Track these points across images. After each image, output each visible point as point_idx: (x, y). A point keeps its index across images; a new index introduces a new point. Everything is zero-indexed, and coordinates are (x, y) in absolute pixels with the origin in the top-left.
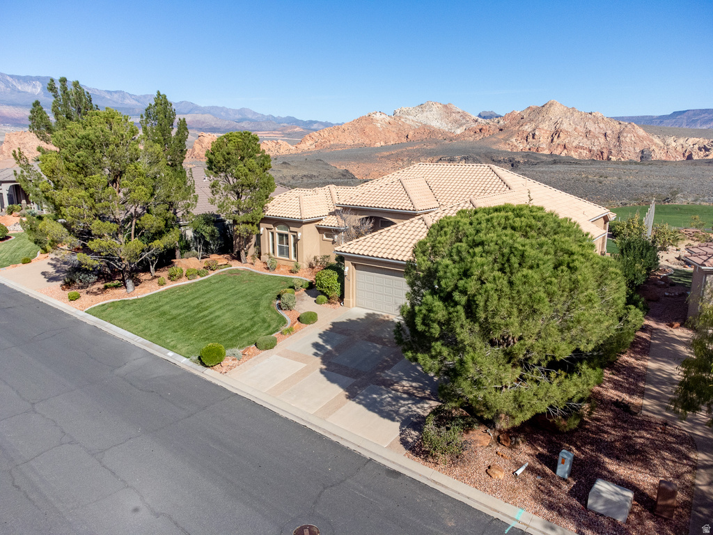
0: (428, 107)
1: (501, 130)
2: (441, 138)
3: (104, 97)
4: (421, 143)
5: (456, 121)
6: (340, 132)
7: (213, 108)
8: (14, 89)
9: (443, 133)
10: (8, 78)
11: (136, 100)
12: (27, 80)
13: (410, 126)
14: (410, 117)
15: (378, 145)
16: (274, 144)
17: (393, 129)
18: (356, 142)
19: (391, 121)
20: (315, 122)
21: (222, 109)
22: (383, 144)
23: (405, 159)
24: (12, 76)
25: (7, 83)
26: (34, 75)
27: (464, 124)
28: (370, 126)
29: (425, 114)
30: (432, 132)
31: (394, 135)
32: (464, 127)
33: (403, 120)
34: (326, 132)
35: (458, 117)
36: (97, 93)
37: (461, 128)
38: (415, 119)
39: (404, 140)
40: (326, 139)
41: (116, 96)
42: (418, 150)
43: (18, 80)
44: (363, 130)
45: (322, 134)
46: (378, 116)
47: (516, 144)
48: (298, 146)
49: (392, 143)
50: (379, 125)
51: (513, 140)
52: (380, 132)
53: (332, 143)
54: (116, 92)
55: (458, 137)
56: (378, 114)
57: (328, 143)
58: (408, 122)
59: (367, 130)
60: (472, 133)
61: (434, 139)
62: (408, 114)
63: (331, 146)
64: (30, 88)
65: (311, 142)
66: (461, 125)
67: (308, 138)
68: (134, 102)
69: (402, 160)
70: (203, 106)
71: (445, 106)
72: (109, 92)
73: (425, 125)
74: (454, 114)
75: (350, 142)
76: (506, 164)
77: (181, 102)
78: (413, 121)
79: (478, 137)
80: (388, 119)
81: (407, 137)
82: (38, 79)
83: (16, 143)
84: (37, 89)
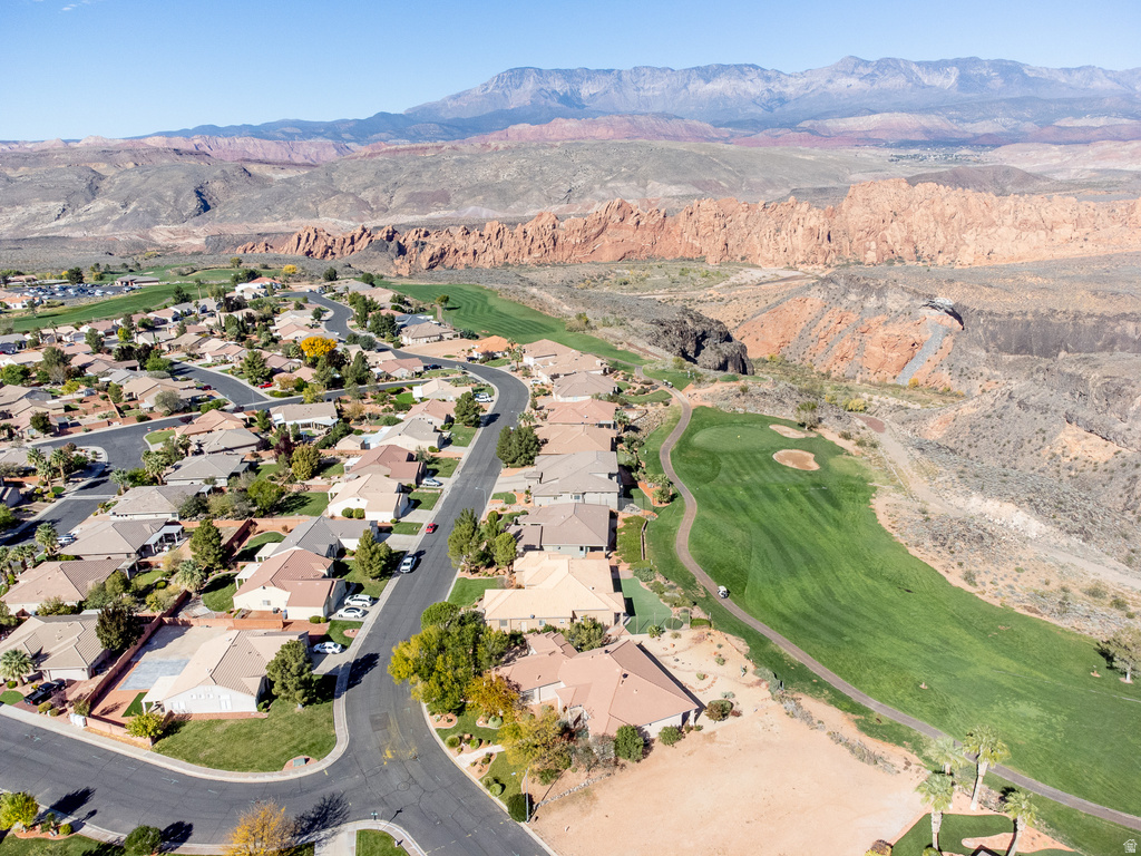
3: (1055, 82)
8: (917, 85)
10: (914, 68)
11: (1115, 80)
12: (938, 66)
24: (919, 64)
25: (910, 76)
26: (951, 57)
36: (1046, 76)
41: (1078, 76)
43: (927, 68)
54: (1079, 69)
64: (941, 78)
68: (1109, 84)
72: (1068, 71)
82: (956, 62)
83: (859, 198)
84: (948, 81)
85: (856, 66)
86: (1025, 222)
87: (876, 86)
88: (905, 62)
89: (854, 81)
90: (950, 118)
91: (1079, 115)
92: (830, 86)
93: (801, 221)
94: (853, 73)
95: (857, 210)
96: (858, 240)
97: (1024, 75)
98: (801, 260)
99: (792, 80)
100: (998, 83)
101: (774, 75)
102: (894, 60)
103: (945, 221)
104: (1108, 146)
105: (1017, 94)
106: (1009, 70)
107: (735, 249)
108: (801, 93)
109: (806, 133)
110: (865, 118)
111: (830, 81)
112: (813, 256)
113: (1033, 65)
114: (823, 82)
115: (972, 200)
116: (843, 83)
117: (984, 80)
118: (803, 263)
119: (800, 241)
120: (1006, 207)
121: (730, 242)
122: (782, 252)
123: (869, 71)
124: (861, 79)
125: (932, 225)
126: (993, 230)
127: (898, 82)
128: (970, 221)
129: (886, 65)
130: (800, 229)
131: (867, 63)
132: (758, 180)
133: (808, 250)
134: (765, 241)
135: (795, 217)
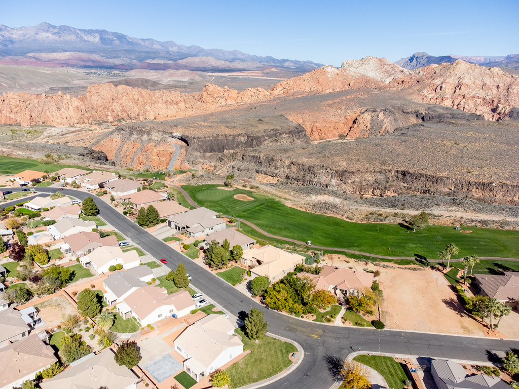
0: (367, 61)
1: (418, 82)
2: (374, 87)
3: (140, 44)
4: (357, 92)
5: (387, 72)
6: (301, 81)
7: (213, 50)
8: (82, 40)
9: (376, 83)
10: (78, 31)
11: (161, 45)
12: (90, 32)
13: (352, 76)
14: (353, 70)
15: (328, 91)
16: (255, 91)
17: (340, 79)
18: (312, 89)
19: (339, 72)
20: (287, 60)
21: (220, 51)
22: (331, 91)
23: (343, 108)
24: (80, 30)
25: (77, 35)
26: (94, 29)
27: (393, 74)
28: (323, 77)
29: (364, 66)
30: (368, 81)
31: (340, 84)
32: (393, 77)
33: (347, 72)
34: (291, 81)
35: (389, 68)
36: (136, 41)
37: (390, 78)
38: (356, 71)
39: (347, 88)
40: (291, 87)
41: (147, 42)
42: (353, 99)
43: (85, 32)
44: (318, 80)
45: (289, 82)
46: (329, 69)
47: (426, 95)
48: (272, 92)
49: (338, 90)
50: (329, 76)
51: (425, 91)
52: (330, 81)
53: (295, 90)
54: (147, 40)
55: (385, 87)
56: (330, 67)
57: (292, 91)
58: (351, 73)
59: (320, 80)
60: (396, 84)
61: (368, 88)
62: (352, 66)
63: (295, 93)
64: (92, 38)
65: (281, 88)
66: (390, 75)
67: (279, 85)
68: (160, 47)
69: (341, 109)
70: (206, 49)
71: (380, 60)
72: (143, 40)
73: (363, 75)
74: (386, 66)
75: (308, 89)
76: (412, 115)
77: (192, 46)
78: (354, 72)
79: (401, 87)
80: (336, 71)
81: (349, 85)
82: (97, 31)
83: (94, 92)
84: (96, 39)
85: (49, 27)
86: (167, 101)
87: (62, 38)
88: (74, 28)
89: (49, 35)
90: (102, 56)
91: (154, 58)
92: (37, 36)
93: (70, 103)
94: (48, 31)
95: (95, 98)
96: (100, 111)
97: (127, 40)
98: (76, 122)
99: (14, 31)
100: (117, 42)
101: (3, 28)
102: (67, 27)
103: (136, 102)
104: (172, 71)
105: (126, 48)
106: (121, 37)
107: (37, 118)
108: (22, 38)
109: (33, 59)
110: (62, 53)
111: (36, 34)
112: (81, 120)
113: (130, 36)
114: (33, 33)
115: (143, 93)
116: (44, 35)
117: (111, 40)
118: (78, 123)
119: (71, 112)
120: (157, 96)
121: (32, 115)
122: (65, 119)
123: (56, 31)
124: (53, 34)
125: (131, 103)
126: (156, 105)
127: (72, 37)
128: (145, 101)
129: (64, 29)
130: (71, 108)
131: (54, 27)
132: (25, 83)
133: (78, 117)
134: (54, 114)
135: (65, 101)
